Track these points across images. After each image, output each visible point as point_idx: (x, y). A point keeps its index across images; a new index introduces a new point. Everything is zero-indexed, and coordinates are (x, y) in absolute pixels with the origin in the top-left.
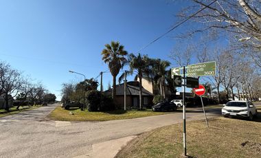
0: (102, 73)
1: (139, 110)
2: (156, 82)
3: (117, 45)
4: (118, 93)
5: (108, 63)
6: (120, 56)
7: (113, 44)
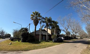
0: (30, 24)
1: (46, 41)
2: (53, 29)
3: (38, 13)
4: (37, 33)
5: (33, 20)
6: (39, 18)
7: (36, 12)
